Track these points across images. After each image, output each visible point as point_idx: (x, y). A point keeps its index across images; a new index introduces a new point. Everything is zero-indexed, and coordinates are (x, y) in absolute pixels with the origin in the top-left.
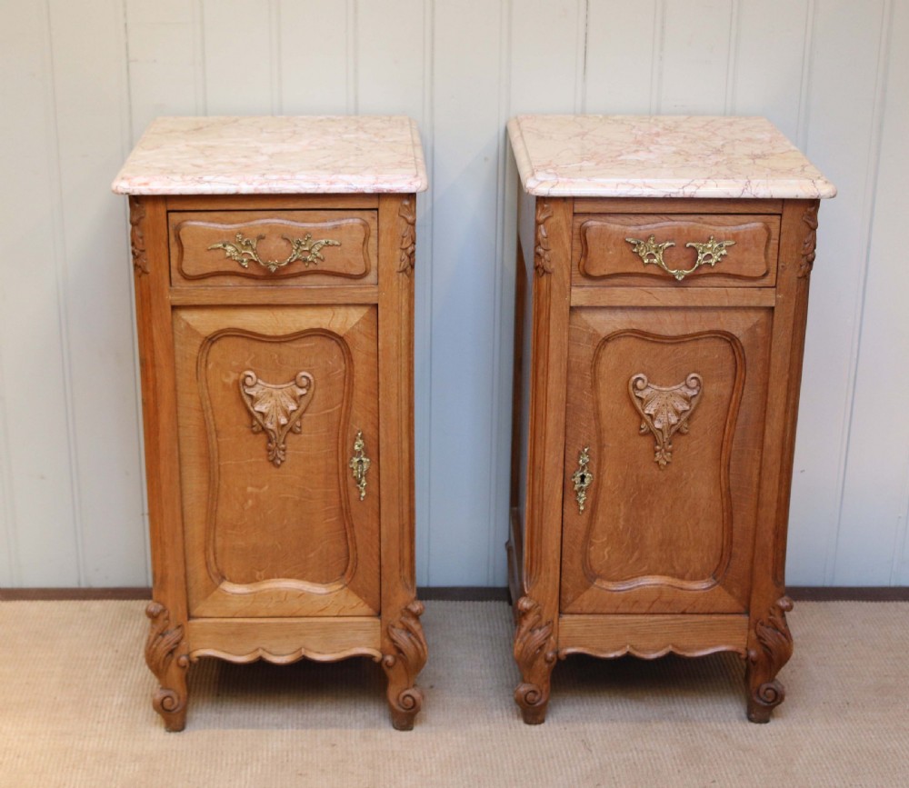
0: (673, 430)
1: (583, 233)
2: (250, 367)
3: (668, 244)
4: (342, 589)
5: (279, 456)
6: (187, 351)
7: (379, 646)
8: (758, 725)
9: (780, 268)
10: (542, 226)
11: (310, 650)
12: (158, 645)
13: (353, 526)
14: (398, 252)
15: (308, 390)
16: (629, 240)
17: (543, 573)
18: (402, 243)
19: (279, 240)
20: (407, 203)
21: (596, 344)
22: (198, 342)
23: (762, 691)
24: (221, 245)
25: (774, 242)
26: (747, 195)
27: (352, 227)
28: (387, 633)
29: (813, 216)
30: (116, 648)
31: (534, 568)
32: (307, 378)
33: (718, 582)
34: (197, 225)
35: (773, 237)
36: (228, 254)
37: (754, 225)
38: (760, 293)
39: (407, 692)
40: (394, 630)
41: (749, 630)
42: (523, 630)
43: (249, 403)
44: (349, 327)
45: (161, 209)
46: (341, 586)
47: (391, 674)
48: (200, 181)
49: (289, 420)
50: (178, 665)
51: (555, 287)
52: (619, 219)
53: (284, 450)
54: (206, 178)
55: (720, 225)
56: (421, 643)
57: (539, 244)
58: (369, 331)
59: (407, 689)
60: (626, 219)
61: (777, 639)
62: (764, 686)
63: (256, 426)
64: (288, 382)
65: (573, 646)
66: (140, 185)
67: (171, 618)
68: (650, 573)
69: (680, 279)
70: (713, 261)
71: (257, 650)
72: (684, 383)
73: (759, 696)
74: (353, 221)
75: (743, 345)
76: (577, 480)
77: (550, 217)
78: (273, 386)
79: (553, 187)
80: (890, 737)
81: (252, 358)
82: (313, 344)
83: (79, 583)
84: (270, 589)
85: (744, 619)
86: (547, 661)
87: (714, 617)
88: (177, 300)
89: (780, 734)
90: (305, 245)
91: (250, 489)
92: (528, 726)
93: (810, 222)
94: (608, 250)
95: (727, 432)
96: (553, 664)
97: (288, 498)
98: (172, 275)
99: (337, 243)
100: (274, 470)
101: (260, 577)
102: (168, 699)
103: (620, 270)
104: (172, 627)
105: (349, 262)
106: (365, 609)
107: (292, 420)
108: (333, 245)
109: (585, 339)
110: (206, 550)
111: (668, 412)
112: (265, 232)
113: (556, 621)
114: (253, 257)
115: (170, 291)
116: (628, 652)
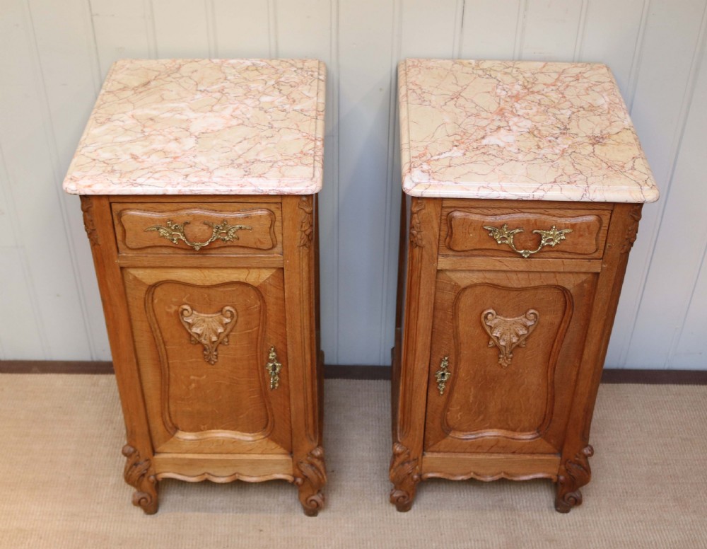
0: (514, 346)
1: (449, 221)
2: (189, 303)
3: (518, 231)
4: (264, 438)
5: (213, 359)
6: (137, 295)
7: (292, 473)
8: (561, 514)
9: (607, 247)
10: (416, 215)
11: (242, 475)
12: (133, 471)
13: (270, 402)
14: (298, 233)
15: (232, 319)
16: (486, 228)
17: (411, 431)
18: (302, 227)
19: (202, 225)
20: (304, 199)
21: (457, 292)
22: (145, 289)
23: (566, 498)
24: (155, 229)
25: (604, 228)
26: (585, 199)
27: (261, 217)
28: (297, 465)
29: (638, 212)
31: (405, 427)
32: (231, 312)
33: (540, 435)
34: (135, 213)
35: (604, 225)
36: (161, 235)
37: (588, 218)
38: (589, 263)
39: (313, 498)
40: (302, 465)
41: (560, 465)
43: (187, 327)
44: (261, 281)
45: (105, 202)
46: (262, 437)
47: (301, 488)
49: (218, 338)
50: (149, 482)
51: (426, 256)
52: (479, 210)
53: (216, 355)
55: (562, 216)
56: (322, 474)
57: (413, 227)
58: (277, 284)
59: (313, 495)
61: (580, 472)
62: (568, 495)
63: (195, 341)
64: (217, 313)
65: (432, 472)
67: (141, 456)
68: (490, 427)
69: (526, 257)
70: (553, 243)
71: (203, 474)
72: (524, 316)
73: (564, 500)
74: (261, 210)
75: (573, 294)
76: (439, 376)
77: (422, 209)
78: (206, 315)
79: (426, 190)
81: (187, 296)
82: (235, 289)
84: (211, 437)
85: (557, 458)
86: (413, 479)
87: (536, 457)
88: (124, 263)
90: (223, 230)
91: (192, 377)
92: (399, 513)
93: (636, 216)
94: (469, 234)
95: (555, 347)
96: (418, 482)
97: (221, 383)
98: (119, 246)
99: (248, 228)
100: (209, 366)
101: (204, 428)
102: (143, 500)
103: (478, 247)
104: (142, 460)
105: (259, 240)
106: (281, 450)
107: (220, 338)
108: (245, 229)
109: (449, 288)
110: (162, 414)
111: (511, 334)
112: (190, 219)
113: (420, 458)
114: (181, 237)
115: (118, 257)
116: (472, 477)
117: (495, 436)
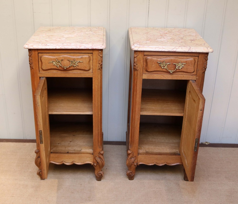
1: (146, 61)
3: (168, 63)
7: (93, 161)
8: (186, 181)
9: (198, 70)
10: (135, 58)
11: (76, 162)
12: (38, 160)
14: (98, 64)
16: (158, 62)
17: (134, 144)
18: (99, 62)
19: (67, 61)
20: (100, 52)
24: (52, 62)
25: (196, 63)
26: (189, 51)
27: (86, 58)
28: (95, 158)
29: (207, 57)
30: (31, 156)
31: (132, 143)
34: (46, 56)
35: (196, 62)
36: (54, 64)
37: (191, 59)
38: (192, 76)
40: (96, 158)
42: (129, 158)
45: (36, 52)
47: (96, 168)
48: (46, 45)
51: (139, 74)
52: (156, 57)
54: (48, 45)
55: (182, 59)
56: (103, 161)
57: (135, 63)
59: (99, 172)
60: (158, 57)
65: (141, 162)
66: (30, 46)
69: (171, 73)
70: (180, 68)
71: (62, 162)
74: (86, 56)
77: (138, 56)
79: (139, 48)
80: (219, 186)
83: (24, 138)
86: (135, 166)
87: (177, 156)
88: (41, 76)
89: (192, 184)
90: (73, 62)
92: (129, 180)
93: (206, 59)
94: (153, 65)
98: (40, 69)
99: (82, 62)
102: (41, 172)
103: (156, 70)
105: (85, 67)
108: (81, 62)
112: (63, 59)
113: (137, 156)
114: (60, 65)
115: (39, 73)
116: (155, 164)
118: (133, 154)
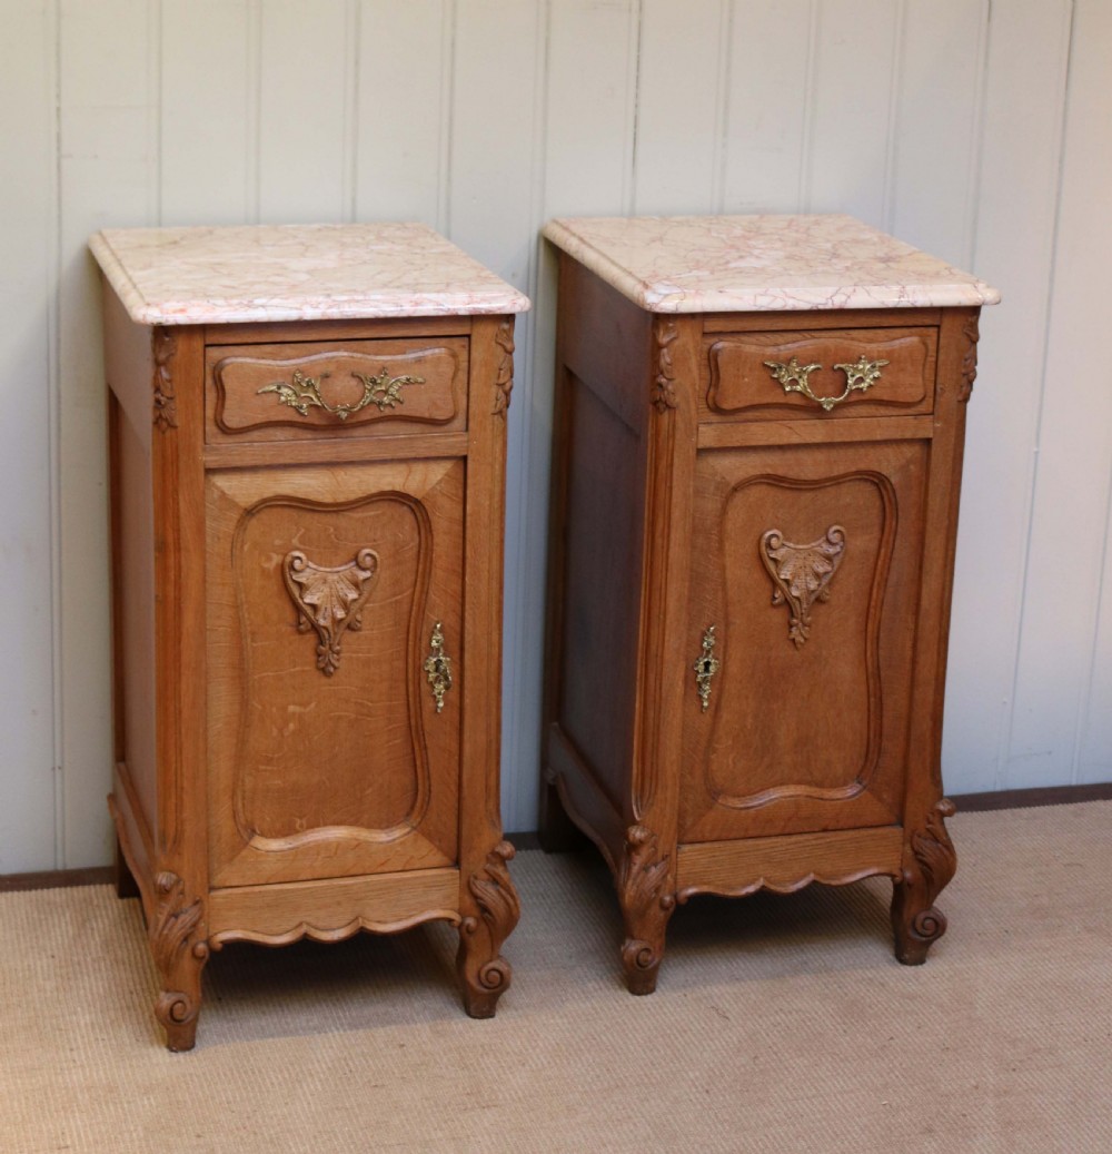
0: (813, 597)
1: (712, 361)
2: (298, 545)
3: (813, 367)
4: (409, 833)
5: (333, 661)
6: (220, 527)
7: (457, 906)
9: (938, 390)
10: (665, 350)
11: (370, 919)
12: (170, 930)
13: (426, 748)
14: (494, 389)
15: (372, 572)
16: (767, 363)
17: (659, 791)
18: (499, 377)
19: (349, 378)
20: (506, 326)
21: (724, 495)
22: (235, 516)
23: (918, 925)
24: (274, 388)
25: (931, 360)
26: (903, 303)
27: (439, 358)
28: (468, 888)
29: (974, 327)
31: (646, 785)
32: (369, 555)
33: (865, 787)
34: (241, 362)
35: (930, 354)
36: (283, 398)
37: (907, 341)
38: (916, 422)
39: (491, 965)
40: (478, 883)
41: (903, 844)
42: (635, 869)
43: (296, 592)
44: (428, 488)
45: (198, 343)
46: (407, 830)
47: (472, 942)
48: (250, 305)
49: (347, 614)
50: (194, 955)
51: (680, 425)
52: (754, 339)
53: (338, 653)
55: (870, 341)
56: (513, 896)
57: (662, 373)
58: (454, 492)
59: (491, 961)
60: (762, 338)
61: (938, 852)
62: (922, 916)
63: (303, 619)
64: (346, 564)
65: (694, 885)
66: (175, 312)
67: (187, 890)
68: (782, 783)
69: (828, 408)
71: (300, 924)
72: (824, 538)
73: (916, 930)
74: (436, 351)
75: (896, 487)
76: (701, 668)
77: (675, 338)
78: (328, 570)
79: (681, 301)
81: (301, 533)
82: (379, 512)
84: (315, 841)
85: (896, 831)
86: (663, 907)
87: (864, 832)
88: (211, 460)
89: (943, 975)
90: (380, 384)
91: (291, 708)
92: (635, 998)
93: (972, 335)
94: (743, 377)
95: (874, 595)
96: (671, 910)
97: (340, 717)
98: (207, 428)
99: (420, 380)
100: (324, 680)
101: (301, 826)
102: (180, 1005)
103: (757, 401)
104: (187, 904)
105: (434, 404)
106: (438, 858)
107: (352, 612)
108: (415, 382)
109: (712, 488)
110: (233, 794)
111: (806, 575)
112: (331, 368)
113: (674, 853)
114: (316, 402)
115: (204, 450)
116: (763, 886)
117: (792, 796)
118: (654, 846)
